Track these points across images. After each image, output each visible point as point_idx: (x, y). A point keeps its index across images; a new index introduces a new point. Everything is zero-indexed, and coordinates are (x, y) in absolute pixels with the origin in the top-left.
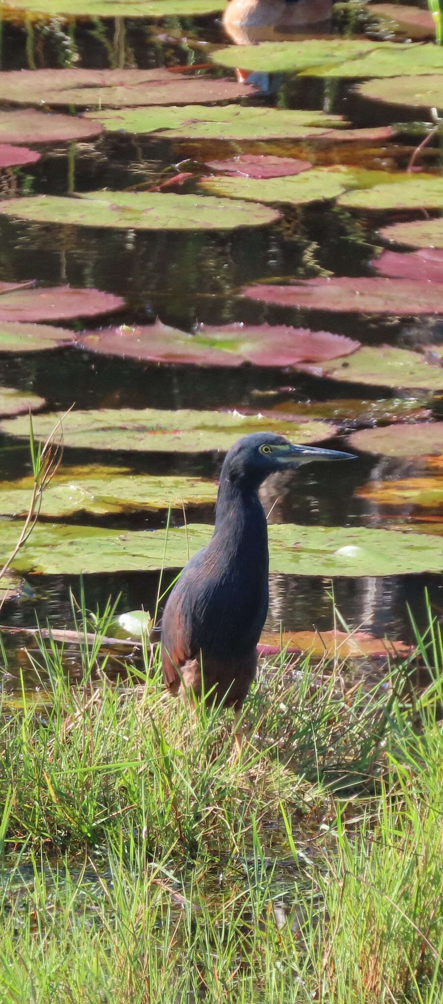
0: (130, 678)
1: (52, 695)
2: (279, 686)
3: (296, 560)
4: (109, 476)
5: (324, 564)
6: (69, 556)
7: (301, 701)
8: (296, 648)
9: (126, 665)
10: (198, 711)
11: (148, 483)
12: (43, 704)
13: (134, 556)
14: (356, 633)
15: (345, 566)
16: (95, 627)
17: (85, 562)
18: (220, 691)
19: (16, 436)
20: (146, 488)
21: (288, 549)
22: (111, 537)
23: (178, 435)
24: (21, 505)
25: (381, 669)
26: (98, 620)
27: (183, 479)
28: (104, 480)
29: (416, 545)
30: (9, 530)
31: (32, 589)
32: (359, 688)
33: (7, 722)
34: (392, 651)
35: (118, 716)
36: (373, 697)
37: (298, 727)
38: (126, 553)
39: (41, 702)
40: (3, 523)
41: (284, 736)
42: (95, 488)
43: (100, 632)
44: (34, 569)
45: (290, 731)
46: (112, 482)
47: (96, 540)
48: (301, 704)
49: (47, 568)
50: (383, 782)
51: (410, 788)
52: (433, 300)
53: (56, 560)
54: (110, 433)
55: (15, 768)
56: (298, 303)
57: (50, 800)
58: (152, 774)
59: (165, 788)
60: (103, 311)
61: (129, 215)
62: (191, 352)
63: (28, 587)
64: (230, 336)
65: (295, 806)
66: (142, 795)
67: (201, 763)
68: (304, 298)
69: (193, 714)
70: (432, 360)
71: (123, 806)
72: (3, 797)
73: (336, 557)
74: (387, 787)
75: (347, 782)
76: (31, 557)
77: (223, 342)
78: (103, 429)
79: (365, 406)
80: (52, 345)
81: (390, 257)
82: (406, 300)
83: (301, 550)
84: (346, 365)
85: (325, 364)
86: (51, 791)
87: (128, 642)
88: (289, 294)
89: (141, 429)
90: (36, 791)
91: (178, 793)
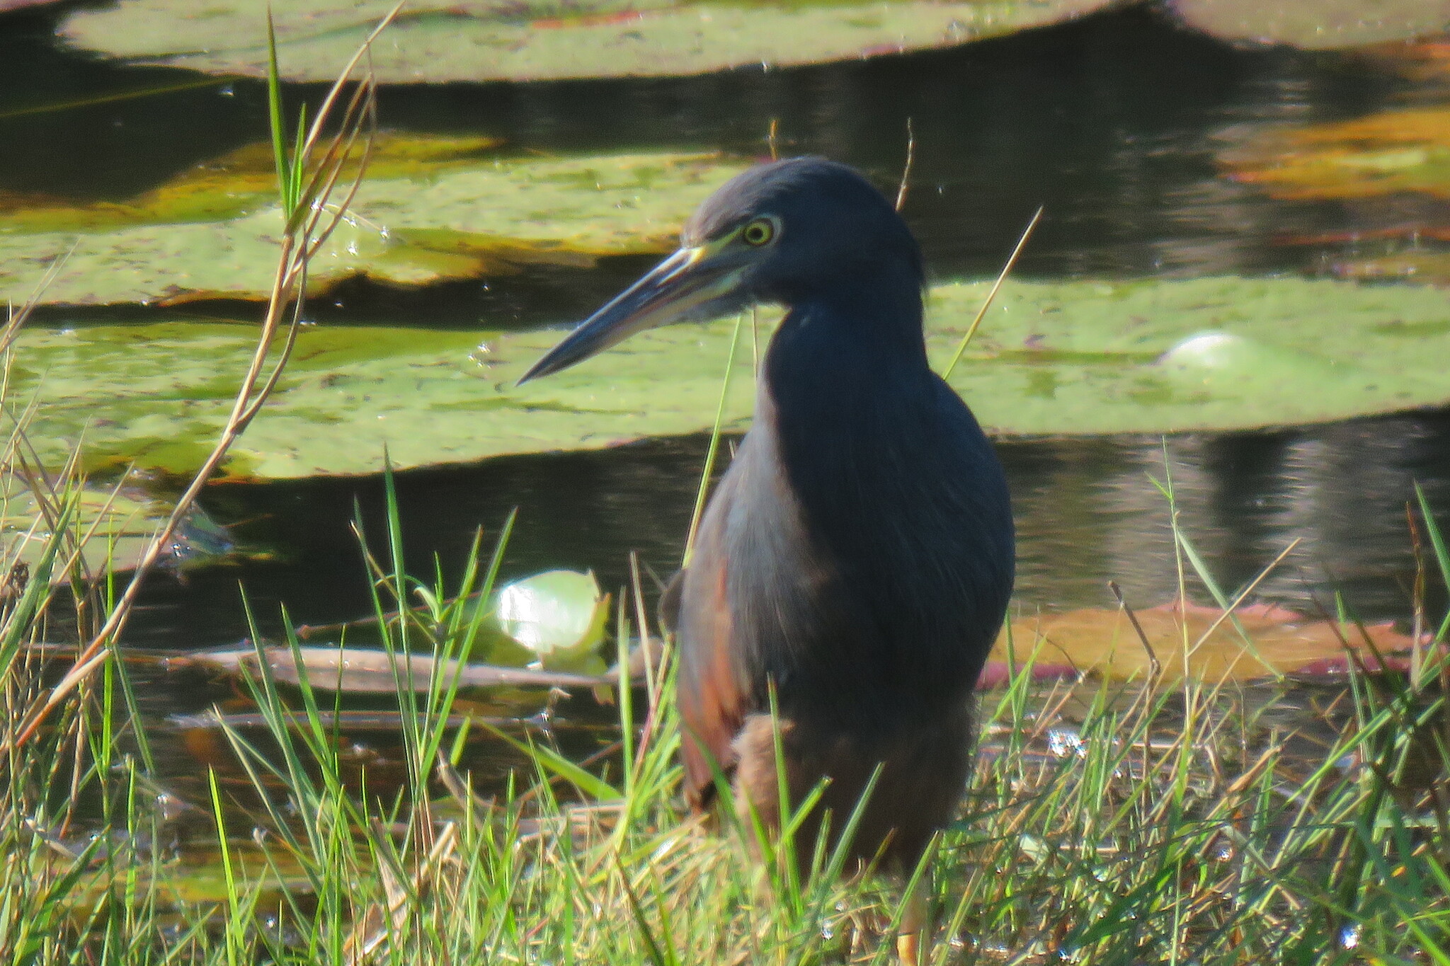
0: (543, 787)
1: (309, 854)
2: (1014, 783)
3: (1045, 387)
4: (427, 167)
5: (1133, 397)
6: (331, 420)
7: (1088, 823)
8: (1062, 660)
9: (530, 749)
10: (772, 869)
11: (553, 178)
12: (279, 882)
13: (530, 408)
14: (1244, 603)
15: (1202, 399)
16: (432, 631)
18: (838, 802)
19: (124, 60)
20: (548, 195)
21: (1010, 358)
22: (452, 355)
23: (631, 24)
24: (161, 272)
25: (1329, 712)
26: (443, 606)
28: (415, 177)
29: (1410, 319)
30: (129, 352)
31: (217, 529)
32: (1264, 775)
33: (170, 949)
34: (1363, 654)
35: (515, 906)
36: (1307, 801)
37: (1083, 905)
38: (504, 402)
39: (269, 878)
40: (107, 332)
41: (1040, 936)
42: (388, 205)
43: (449, 646)
44: (224, 467)
45: (1058, 921)
46: (441, 185)
47: (401, 364)
48: (1085, 834)
49: (262, 462)
53: (287, 436)
54: (417, 32)
63: (205, 523)
69: (756, 883)
73: (1169, 371)
76: (210, 432)
78: (395, 22)
83: (1053, 358)
87: (534, 673)
89: (518, 14)
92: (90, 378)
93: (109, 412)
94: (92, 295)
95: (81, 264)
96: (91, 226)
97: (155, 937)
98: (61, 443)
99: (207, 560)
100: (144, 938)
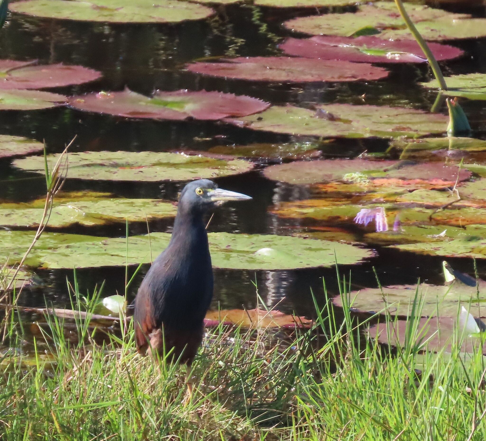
0: (112, 343)
1: (57, 356)
2: (218, 348)
3: (228, 258)
4: (96, 199)
5: (247, 261)
6: (67, 256)
7: (234, 359)
8: (230, 321)
9: (109, 334)
10: (160, 367)
11: (124, 203)
12: (50, 362)
13: (112, 255)
14: (272, 310)
15: (263, 262)
16: (86, 307)
17: (78, 260)
18: (177, 352)
20: (122, 207)
21: (221, 250)
22: (96, 242)
23: (141, 169)
24: (33, 219)
25: (290, 336)
26: (88, 302)
27: (149, 201)
28: (92, 201)
29: (313, 247)
30: (23, 237)
31: (40, 280)
32: (275, 350)
33: (24, 375)
34: (299, 323)
35: (103, 371)
36: (285, 356)
37: (232, 377)
38: (107, 254)
40: (18, 232)
41: (222, 384)
42: (86, 207)
43: (90, 310)
44: (41, 265)
45: (226, 380)
46: (98, 203)
47: (84, 244)
48: (234, 361)
49: (50, 265)
50: (293, 416)
51: (312, 421)
52: (321, 73)
53: (57, 259)
54: (92, 168)
55: (31, 408)
56: (226, 75)
57: (56, 431)
58: (128, 412)
59: (138, 422)
60: (87, 81)
61: (106, 13)
62: (149, 110)
63: (38, 278)
64: (178, 99)
65: (230, 434)
66: (121, 426)
67: (163, 404)
68: (230, 72)
69: (157, 368)
70: (321, 115)
71: (108, 435)
72: (22, 429)
73: (256, 256)
74: (296, 420)
75: (266, 416)
76: (39, 257)
77: (173, 103)
78: (88, 165)
79: (274, 148)
80: (51, 106)
81: (292, 42)
82: (302, 72)
83: (231, 251)
84: (260, 119)
85: (245, 118)
86: (56, 425)
87: (109, 317)
88: (219, 69)
89: (115, 165)
90: (46, 424)
91: (147, 424)
92: (13, 243)
93: (16, 251)
94: (16, 224)
95: (14, 216)
96: (17, 208)
97: (21, 372)
98: (5, 257)
99: (37, 287)
100: (18, 373)
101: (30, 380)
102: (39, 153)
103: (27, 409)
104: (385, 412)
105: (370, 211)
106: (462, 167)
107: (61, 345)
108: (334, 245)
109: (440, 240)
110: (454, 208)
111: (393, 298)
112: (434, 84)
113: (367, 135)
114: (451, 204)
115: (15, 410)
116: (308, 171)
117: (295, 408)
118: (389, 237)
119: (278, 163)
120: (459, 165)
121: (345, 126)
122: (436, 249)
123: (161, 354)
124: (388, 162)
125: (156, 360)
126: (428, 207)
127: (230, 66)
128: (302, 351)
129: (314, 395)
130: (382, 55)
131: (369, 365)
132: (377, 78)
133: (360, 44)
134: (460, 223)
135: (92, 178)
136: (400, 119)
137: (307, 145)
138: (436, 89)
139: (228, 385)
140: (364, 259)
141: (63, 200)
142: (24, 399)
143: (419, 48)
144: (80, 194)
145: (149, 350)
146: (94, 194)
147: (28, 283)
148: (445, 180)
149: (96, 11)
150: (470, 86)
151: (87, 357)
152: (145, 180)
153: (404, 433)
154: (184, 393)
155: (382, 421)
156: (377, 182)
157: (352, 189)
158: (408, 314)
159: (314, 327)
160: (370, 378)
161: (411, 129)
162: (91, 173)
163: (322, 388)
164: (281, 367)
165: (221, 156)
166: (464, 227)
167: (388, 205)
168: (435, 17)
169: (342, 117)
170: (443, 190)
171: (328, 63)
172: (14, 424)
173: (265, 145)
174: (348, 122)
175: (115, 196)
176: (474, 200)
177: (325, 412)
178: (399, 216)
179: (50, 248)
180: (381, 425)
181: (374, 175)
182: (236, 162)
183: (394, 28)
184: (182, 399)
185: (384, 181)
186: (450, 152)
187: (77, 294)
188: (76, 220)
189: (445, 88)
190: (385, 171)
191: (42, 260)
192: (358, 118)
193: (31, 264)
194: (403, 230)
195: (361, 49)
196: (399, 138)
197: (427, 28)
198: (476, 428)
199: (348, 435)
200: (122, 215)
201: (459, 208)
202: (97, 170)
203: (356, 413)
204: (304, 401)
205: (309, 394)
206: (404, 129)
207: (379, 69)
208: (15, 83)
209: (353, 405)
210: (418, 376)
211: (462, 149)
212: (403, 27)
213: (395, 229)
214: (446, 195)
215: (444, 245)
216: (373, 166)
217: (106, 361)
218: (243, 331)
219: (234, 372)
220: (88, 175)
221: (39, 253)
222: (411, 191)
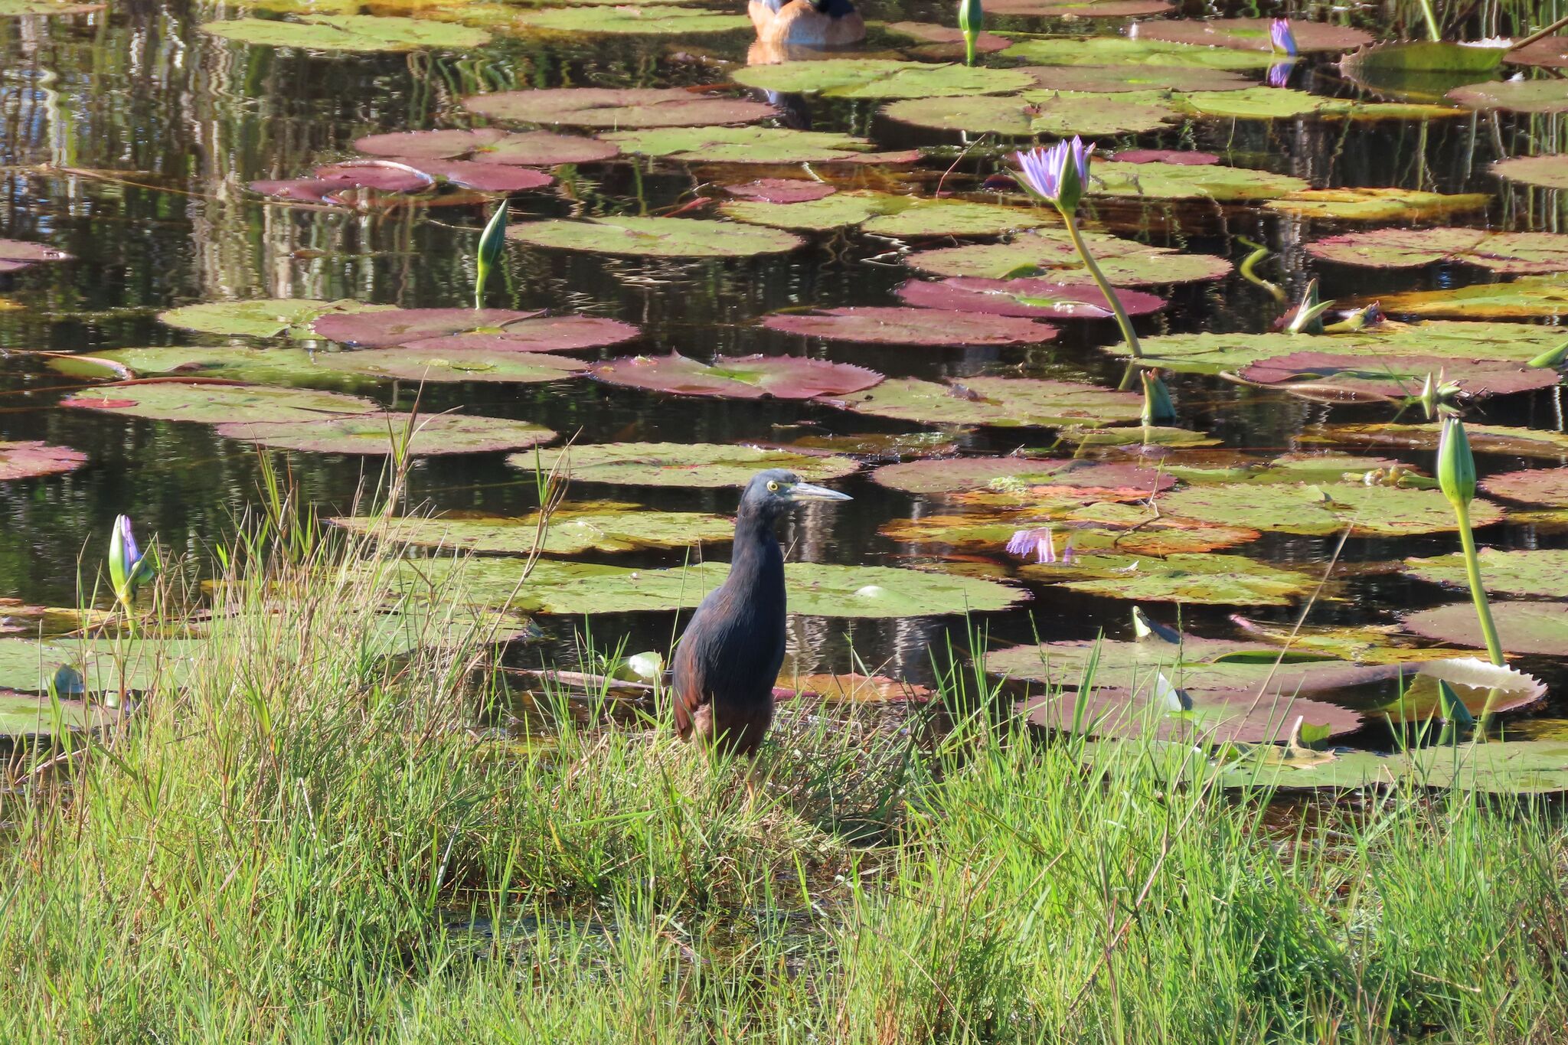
0: (639, 722)
1: (558, 739)
2: (794, 731)
3: (815, 600)
4: (619, 512)
5: (844, 605)
6: (579, 594)
7: (817, 746)
8: (812, 691)
9: (635, 709)
10: (709, 757)
11: (659, 519)
12: (548, 748)
13: (647, 595)
14: (874, 676)
15: (866, 607)
16: (603, 669)
17: (595, 602)
18: (733, 736)
19: (527, 470)
20: (658, 525)
21: (806, 588)
22: (623, 576)
23: (695, 469)
24: (528, 542)
26: (607, 662)
27: (697, 515)
28: (614, 515)
29: (939, 584)
31: (540, 629)
32: (877, 733)
33: (511, 767)
34: (911, 695)
35: (626, 763)
37: (813, 773)
38: (639, 593)
39: (546, 747)
41: (798, 783)
42: (604, 524)
43: (609, 674)
44: (543, 608)
45: (804, 777)
46: (623, 518)
47: (606, 578)
48: (816, 750)
49: (555, 607)
50: (901, 830)
51: (929, 837)
52: (960, 331)
53: (565, 599)
54: (624, 467)
55: (519, 816)
56: (820, 333)
57: (555, 849)
58: (661, 822)
59: (674, 837)
60: (618, 341)
61: (645, 242)
62: (709, 383)
63: (535, 626)
64: (749, 368)
65: (808, 855)
66: (650, 844)
67: (712, 811)
68: (825, 328)
69: (704, 760)
70: (959, 392)
71: (631, 855)
72: (506, 846)
73: (857, 597)
74: (905, 836)
75: (863, 831)
76: (540, 596)
77: (741, 373)
78: (617, 463)
79: (889, 441)
80: (565, 376)
81: (916, 285)
82: (931, 330)
83: (819, 590)
84: (869, 398)
85: (848, 396)
86: (556, 840)
87: (638, 684)
88: (811, 325)
89: (657, 463)
90: (540, 839)
91: (688, 841)
92: (503, 575)
93: (507, 588)
95: (500, 538)
97: (505, 763)
99: (533, 639)
100: (501, 764)
101: (518, 775)
102: (547, 446)
103: (514, 817)
104: (1035, 826)
105: (1029, 533)
106: (1163, 471)
107: (565, 725)
108: (971, 583)
109: (1129, 576)
110: (1151, 529)
111: (1059, 660)
112: (1121, 349)
113: (1025, 423)
114: (1145, 524)
115: (497, 818)
116: (938, 474)
117: (904, 819)
118: (1058, 571)
119: (894, 462)
120: (1159, 467)
121: (993, 409)
122: (1123, 589)
123: (709, 739)
124: (1055, 462)
125: (703, 748)
126: (1112, 528)
127: (827, 319)
128: (914, 736)
129: (931, 800)
130: (1048, 305)
131: (1014, 758)
132: (1041, 340)
133: (1017, 290)
134: (1160, 551)
135: (622, 482)
136: (1072, 399)
137: (937, 437)
138: (1127, 356)
139: (806, 785)
140: (1014, 603)
141: (571, 514)
142: (510, 802)
143: (1102, 296)
144: (595, 505)
145: (693, 735)
146: (616, 505)
147: (521, 633)
148: (1138, 489)
149: (631, 240)
150: (1175, 352)
151: (602, 742)
152: (699, 485)
153: (1063, 857)
154: (742, 796)
155: (1030, 839)
156: (1039, 491)
157: (1001, 501)
158: (1080, 683)
159: (933, 701)
160: (1015, 776)
161: (1089, 415)
162: (622, 474)
163: (943, 789)
164: (884, 759)
165: (812, 452)
166: (1164, 558)
167: (1055, 524)
168: (1126, 252)
169: (988, 396)
170: (1133, 504)
171: (969, 317)
172: (495, 839)
173: (876, 436)
174: (998, 403)
175: (646, 508)
176: (1179, 519)
177: (948, 825)
178: (1071, 541)
179: (555, 584)
180: (1031, 844)
181: (1034, 480)
182: (832, 460)
183: (1065, 267)
184: (740, 804)
185: (1049, 490)
186: (1144, 448)
187: (590, 651)
188: (591, 544)
189: (1140, 355)
190: (1051, 475)
191: (543, 601)
192: (1013, 398)
193: (528, 606)
194: (1077, 560)
195: (1017, 297)
196: (1071, 428)
197: (1113, 268)
198: (1168, 850)
199: (981, 859)
200: (658, 537)
201: (1158, 529)
202: (631, 469)
203: (993, 827)
204: (916, 808)
205: (924, 799)
206: (1079, 414)
207: (1045, 326)
208: (514, 343)
209: (989, 815)
210: (1086, 772)
211: (1163, 444)
212: (1080, 265)
213: (1065, 560)
214: (1138, 510)
215: (1134, 583)
216: (1032, 467)
217: (631, 749)
218: (831, 705)
219: (816, 766)
220: (618, 477)
221: (540, 590)
222: (1087, 505)
